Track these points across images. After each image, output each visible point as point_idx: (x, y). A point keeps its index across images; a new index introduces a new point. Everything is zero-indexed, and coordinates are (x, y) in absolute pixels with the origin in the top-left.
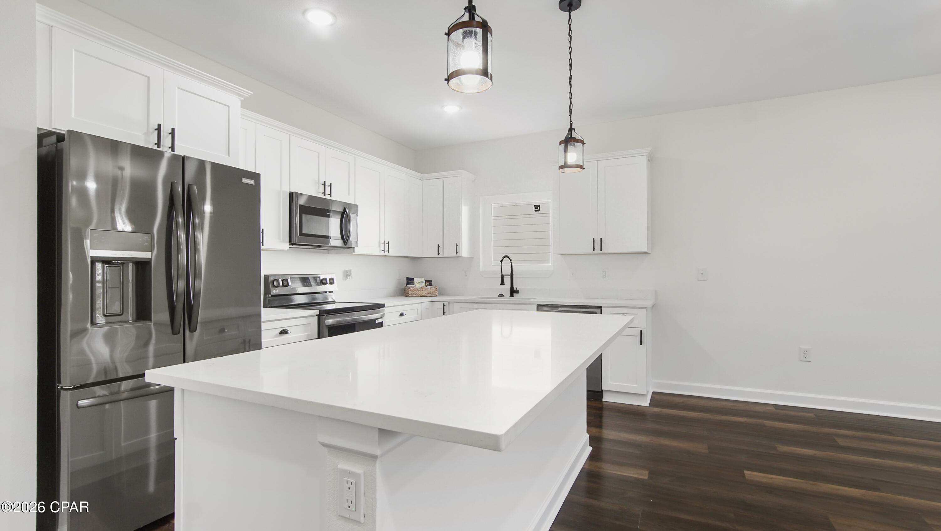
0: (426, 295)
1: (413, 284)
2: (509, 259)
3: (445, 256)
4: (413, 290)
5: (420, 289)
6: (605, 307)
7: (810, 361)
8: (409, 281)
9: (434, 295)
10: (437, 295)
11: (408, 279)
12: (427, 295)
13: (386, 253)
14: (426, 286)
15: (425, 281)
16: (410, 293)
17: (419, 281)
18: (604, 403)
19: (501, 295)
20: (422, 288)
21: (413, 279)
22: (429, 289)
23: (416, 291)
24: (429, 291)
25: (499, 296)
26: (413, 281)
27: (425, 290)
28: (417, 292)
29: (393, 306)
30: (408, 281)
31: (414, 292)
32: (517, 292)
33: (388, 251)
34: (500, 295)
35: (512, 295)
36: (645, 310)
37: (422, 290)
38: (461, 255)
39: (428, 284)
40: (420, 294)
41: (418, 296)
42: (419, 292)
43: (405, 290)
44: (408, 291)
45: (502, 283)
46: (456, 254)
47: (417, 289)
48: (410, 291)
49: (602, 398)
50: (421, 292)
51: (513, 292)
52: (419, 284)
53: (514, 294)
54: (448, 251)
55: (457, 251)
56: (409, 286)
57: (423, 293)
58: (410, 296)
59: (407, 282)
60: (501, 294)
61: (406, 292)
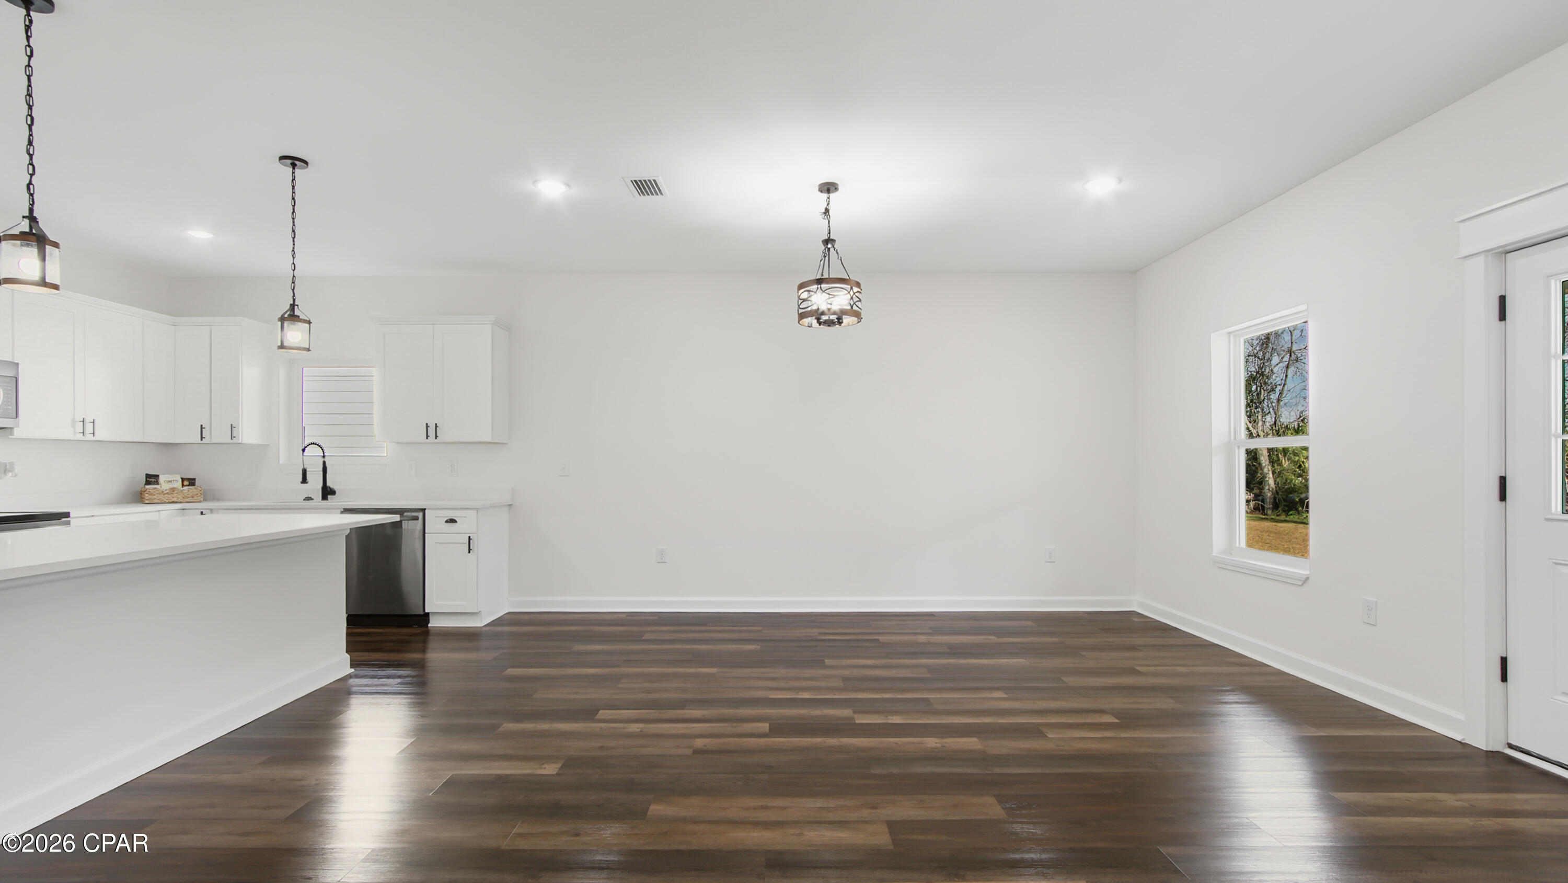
0: (179, 499)
1: (158, 484)
2: (316, 446)
3: (214, 441)
4: (155, 493)
5: (167, 492)
6: (430, 509)
7: (665, 562)
8: (151, 480)
9: (194, 501)
10: (202, 500)
11: (148, 476)
12: (182, 501)
13: (90, 437)
14: (183, 485)
15: (182, 479)
16: (147, 498)
17: (170, 480)
18: (429, 628)
19: (308, 499)
20: (173, 490)
21: (158, 476)
22: (187, 491)
23: (159, 494)
24: (186, 495)
25: (304, 500)
26: (158, 479)
27: (177, 493)
28: (161, 497)
29: (92, 516)
30: (148, 479)
31: (155, 497)
32: (333, 492)
33: (94, 433)
34: (306, 498)
35: (324, 497)
36: (476, 511)
37: (173, 494)
38: (240, 441)
39: (186, 483)
40: (167, 498)
41: (163, 502)
42: (166, 495)
43: (141, 494)
44: (144, 495)
45: (304, 480)
46: (232, 439)
47: (161, 492)
48: (147, 495)
49: (428, 622)
50: (169, 496)
51: (327, 492)
52: (169, 483)
53: (329, 496)
54: (218, 434)
55: (234, 435)
56: (147, 487)
57: (173, 498)
58: (147, 502)
59: (146, 481)
60: (308, 497)
61: (143, 496)
